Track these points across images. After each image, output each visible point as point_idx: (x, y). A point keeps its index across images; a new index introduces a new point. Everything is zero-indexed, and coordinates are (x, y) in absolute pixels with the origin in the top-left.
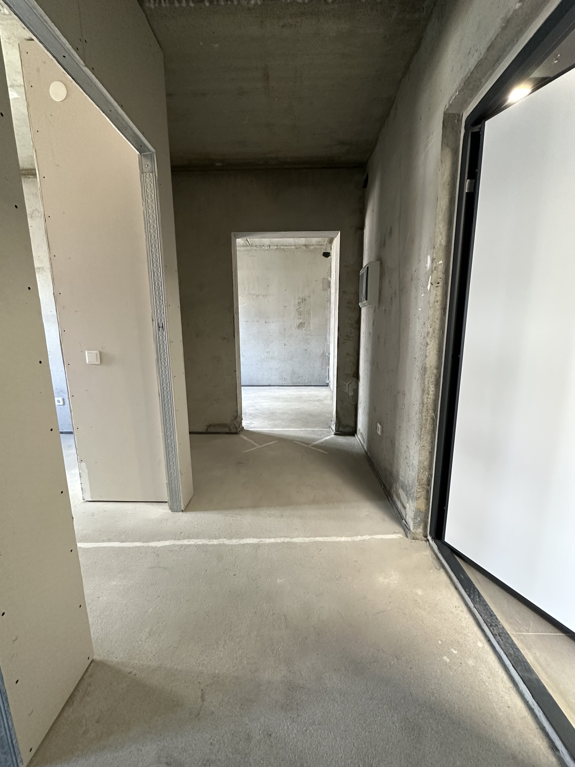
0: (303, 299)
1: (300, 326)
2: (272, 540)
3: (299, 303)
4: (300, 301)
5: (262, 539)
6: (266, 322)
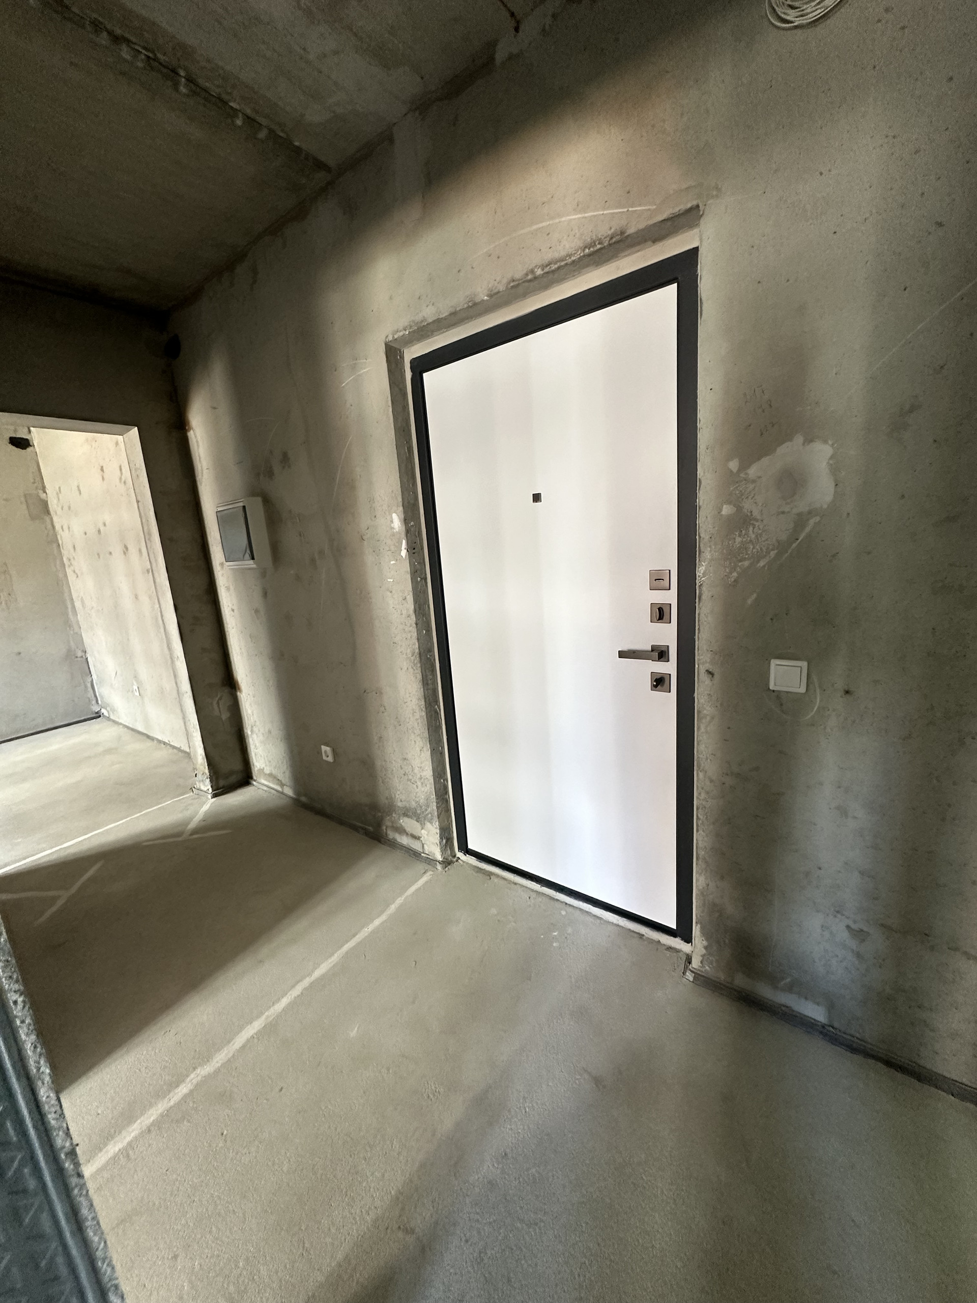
2: (285, 1001)
5: (267, 1014)
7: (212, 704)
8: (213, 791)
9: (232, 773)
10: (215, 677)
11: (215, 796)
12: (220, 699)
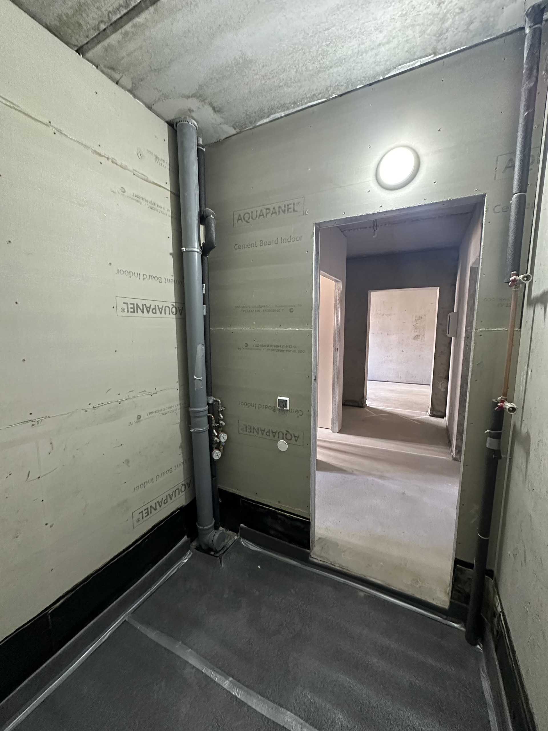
0: (419, 317)
1: (416, 337)
3: (416, 320)
4: (417, 318)
6: (388, 334)
7: (439, 384)
8: (430, 414)
9: (439, 411)
10: (443, 375)
11: (430, 416)
12: (443, 383)
